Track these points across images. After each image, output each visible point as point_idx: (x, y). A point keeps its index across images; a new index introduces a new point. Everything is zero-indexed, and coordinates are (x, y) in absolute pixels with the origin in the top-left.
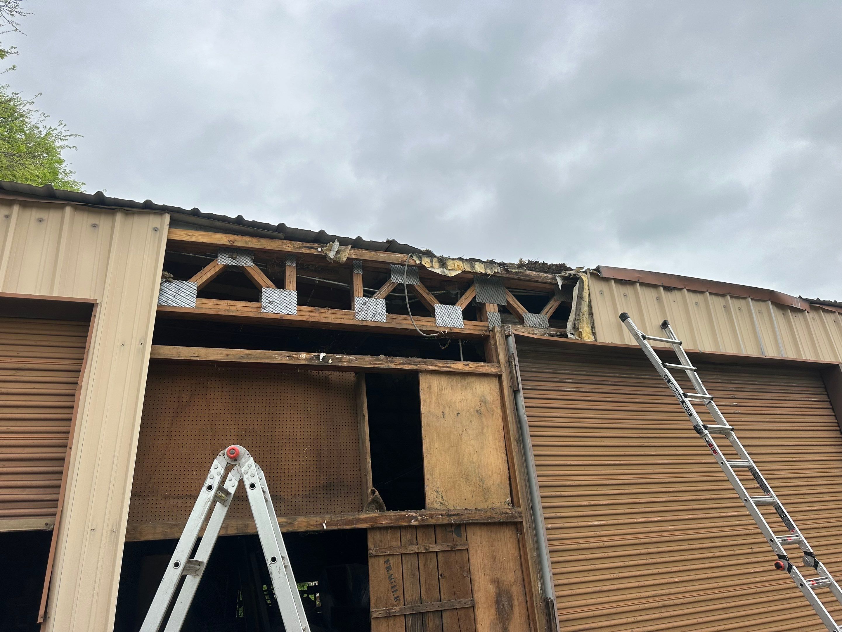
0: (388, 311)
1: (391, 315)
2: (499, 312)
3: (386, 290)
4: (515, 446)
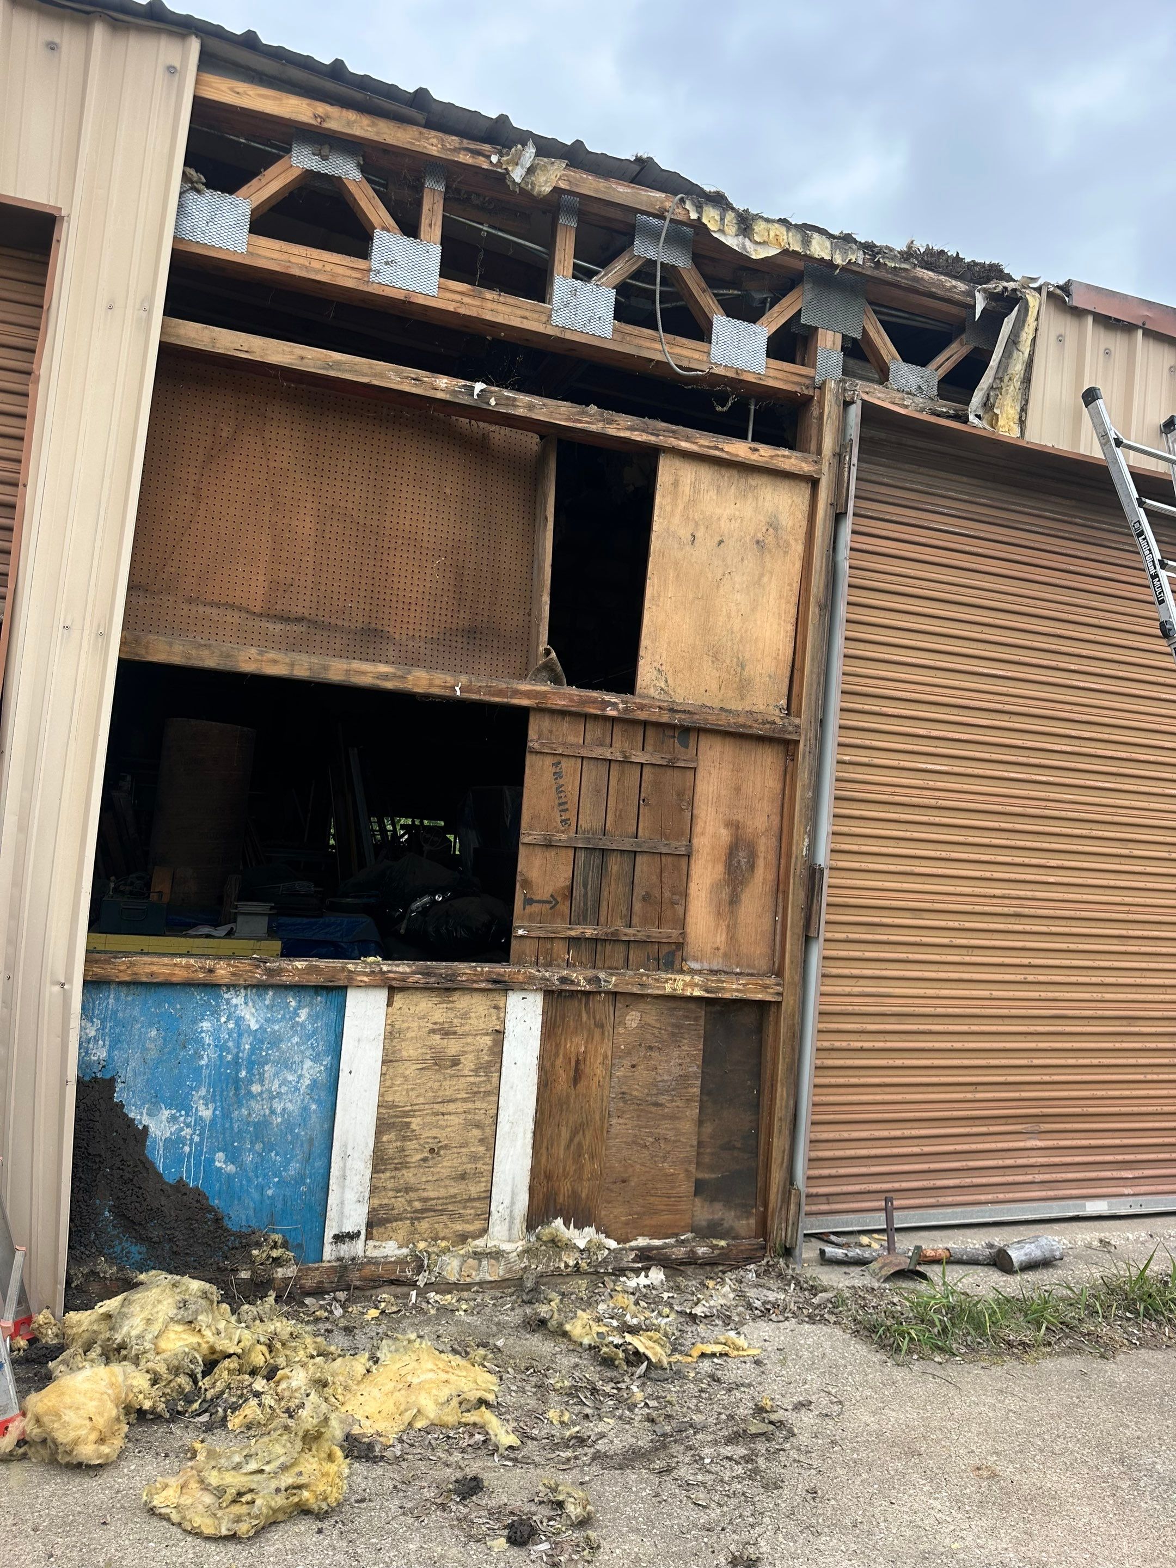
0: (617, 317)
1: (623, 325)
2: (842, 350)
3: (619, 269)
4: (815, 614)
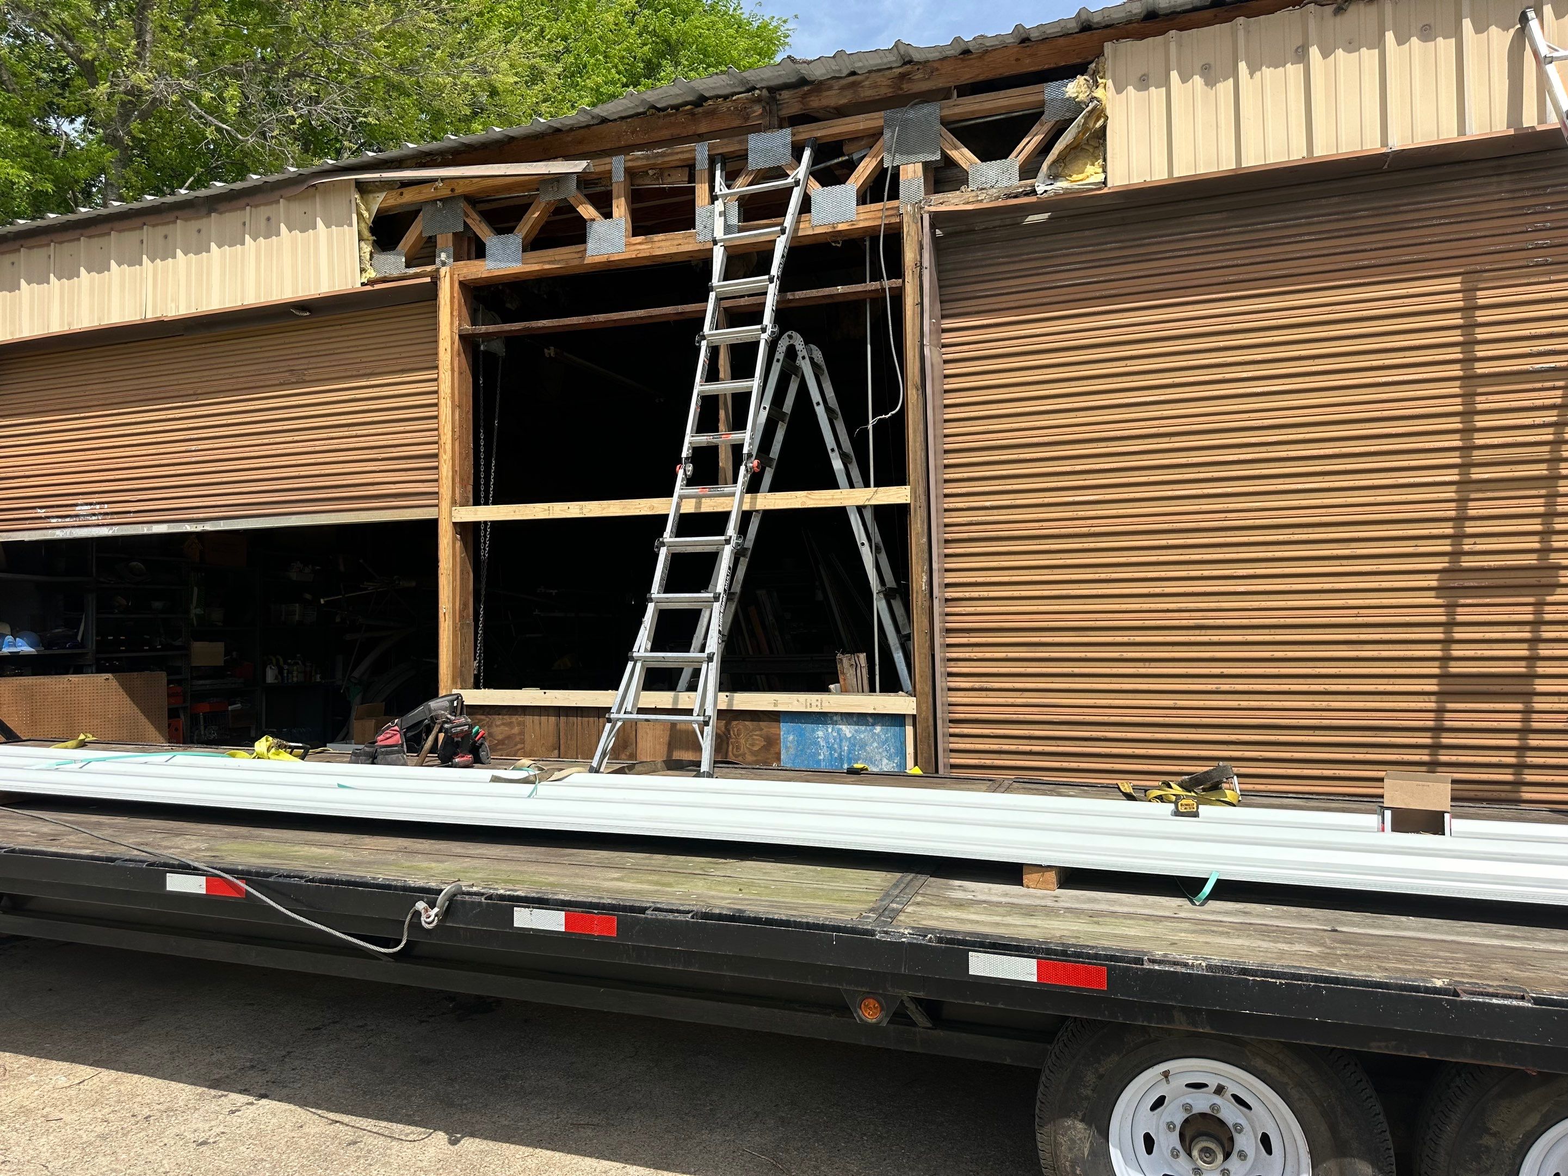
0: (741, 219)
1: (745, 224)
2: (923, 175)
4: (913, 395)
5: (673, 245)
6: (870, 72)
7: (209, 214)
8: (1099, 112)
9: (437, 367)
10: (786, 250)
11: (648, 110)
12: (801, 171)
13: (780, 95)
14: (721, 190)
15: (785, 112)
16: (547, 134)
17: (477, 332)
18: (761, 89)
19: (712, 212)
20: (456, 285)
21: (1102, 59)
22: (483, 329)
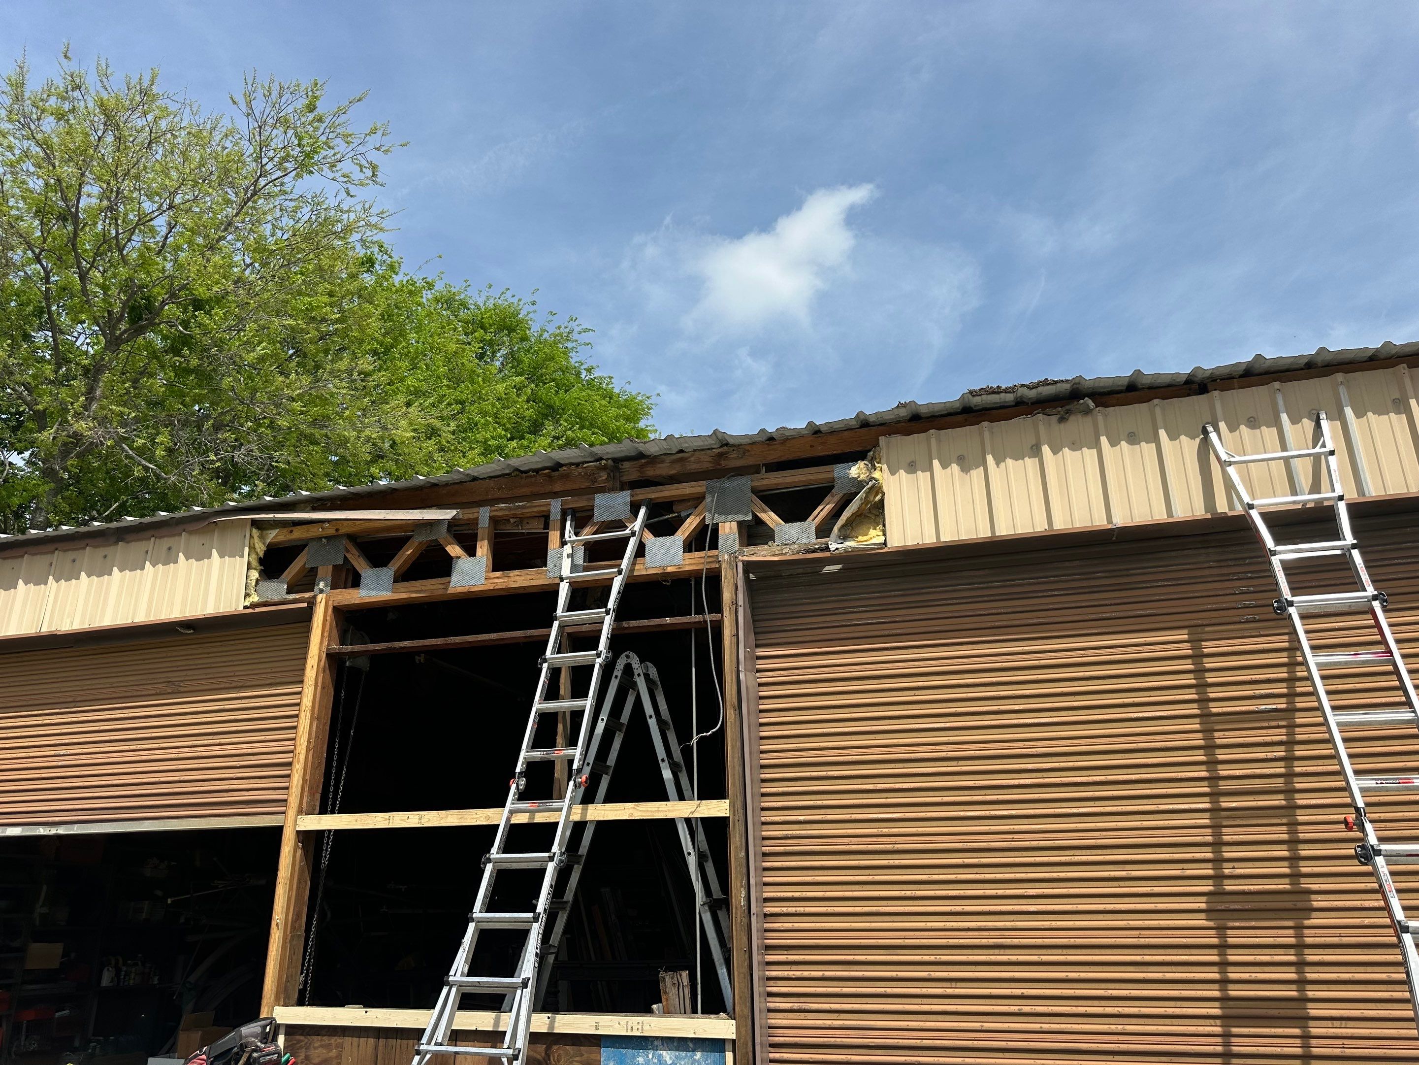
0: (586, 561)
1: (591, 564)
2: (738, 531)
4: (731, 715)
5: (527, 580)
6: (695, 451)
7: (116, 543)
8: (877, 489)
9: (302, 682)
10: (622, 588)
11: (513, 472)
12: (637, 525)
13: (622, 465)
14: (570, 537)
15: (625, 478)
16: (426, 488)
17: (344, 651)
18: (606, 460)
19: (561, 554)
20: (330, 610)
21: (877, 448)
22: (349, 648)
